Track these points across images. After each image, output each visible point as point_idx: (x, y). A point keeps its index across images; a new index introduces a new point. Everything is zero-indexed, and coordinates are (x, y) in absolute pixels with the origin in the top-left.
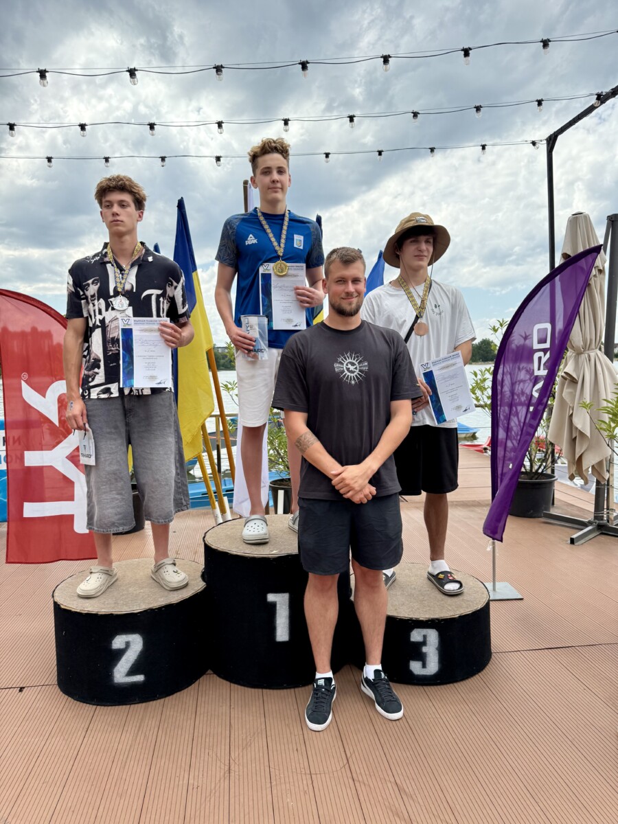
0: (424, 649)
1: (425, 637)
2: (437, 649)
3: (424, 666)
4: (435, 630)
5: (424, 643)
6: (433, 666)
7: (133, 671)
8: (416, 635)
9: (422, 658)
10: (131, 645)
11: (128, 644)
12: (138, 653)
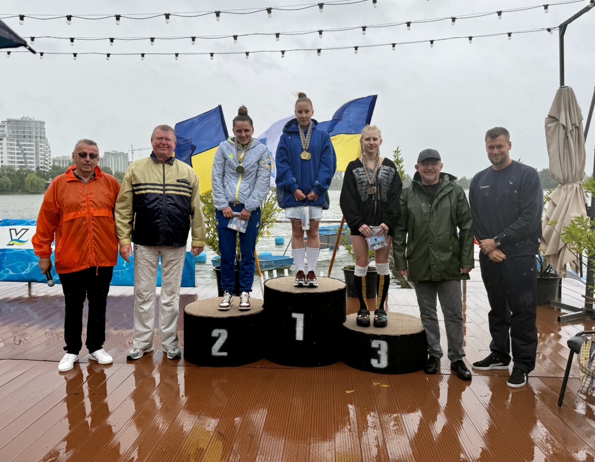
0: (379, 352)
1: (379, 345)
2: (386, 353)
3: (379, 362)
4: (385, 342)
5: (379, 349)
6: (384, 363)
7: (221, 350)
8: (375, 344)
9: (378, 357)
10: (221, 336)
11: (220, 335)
12: (224, 340)
